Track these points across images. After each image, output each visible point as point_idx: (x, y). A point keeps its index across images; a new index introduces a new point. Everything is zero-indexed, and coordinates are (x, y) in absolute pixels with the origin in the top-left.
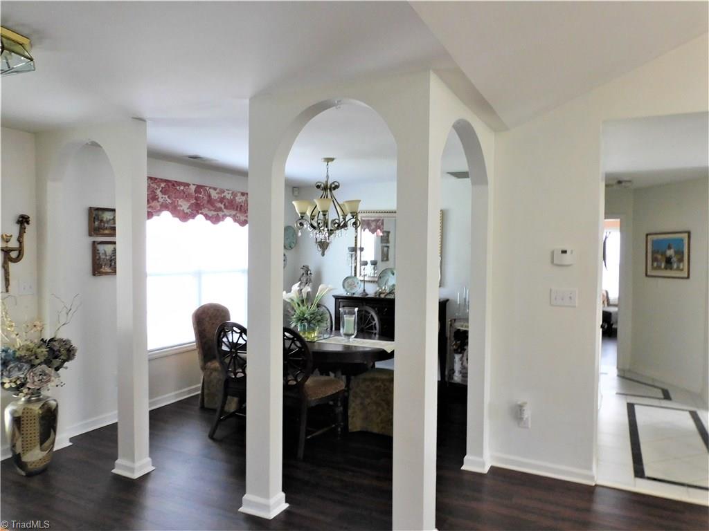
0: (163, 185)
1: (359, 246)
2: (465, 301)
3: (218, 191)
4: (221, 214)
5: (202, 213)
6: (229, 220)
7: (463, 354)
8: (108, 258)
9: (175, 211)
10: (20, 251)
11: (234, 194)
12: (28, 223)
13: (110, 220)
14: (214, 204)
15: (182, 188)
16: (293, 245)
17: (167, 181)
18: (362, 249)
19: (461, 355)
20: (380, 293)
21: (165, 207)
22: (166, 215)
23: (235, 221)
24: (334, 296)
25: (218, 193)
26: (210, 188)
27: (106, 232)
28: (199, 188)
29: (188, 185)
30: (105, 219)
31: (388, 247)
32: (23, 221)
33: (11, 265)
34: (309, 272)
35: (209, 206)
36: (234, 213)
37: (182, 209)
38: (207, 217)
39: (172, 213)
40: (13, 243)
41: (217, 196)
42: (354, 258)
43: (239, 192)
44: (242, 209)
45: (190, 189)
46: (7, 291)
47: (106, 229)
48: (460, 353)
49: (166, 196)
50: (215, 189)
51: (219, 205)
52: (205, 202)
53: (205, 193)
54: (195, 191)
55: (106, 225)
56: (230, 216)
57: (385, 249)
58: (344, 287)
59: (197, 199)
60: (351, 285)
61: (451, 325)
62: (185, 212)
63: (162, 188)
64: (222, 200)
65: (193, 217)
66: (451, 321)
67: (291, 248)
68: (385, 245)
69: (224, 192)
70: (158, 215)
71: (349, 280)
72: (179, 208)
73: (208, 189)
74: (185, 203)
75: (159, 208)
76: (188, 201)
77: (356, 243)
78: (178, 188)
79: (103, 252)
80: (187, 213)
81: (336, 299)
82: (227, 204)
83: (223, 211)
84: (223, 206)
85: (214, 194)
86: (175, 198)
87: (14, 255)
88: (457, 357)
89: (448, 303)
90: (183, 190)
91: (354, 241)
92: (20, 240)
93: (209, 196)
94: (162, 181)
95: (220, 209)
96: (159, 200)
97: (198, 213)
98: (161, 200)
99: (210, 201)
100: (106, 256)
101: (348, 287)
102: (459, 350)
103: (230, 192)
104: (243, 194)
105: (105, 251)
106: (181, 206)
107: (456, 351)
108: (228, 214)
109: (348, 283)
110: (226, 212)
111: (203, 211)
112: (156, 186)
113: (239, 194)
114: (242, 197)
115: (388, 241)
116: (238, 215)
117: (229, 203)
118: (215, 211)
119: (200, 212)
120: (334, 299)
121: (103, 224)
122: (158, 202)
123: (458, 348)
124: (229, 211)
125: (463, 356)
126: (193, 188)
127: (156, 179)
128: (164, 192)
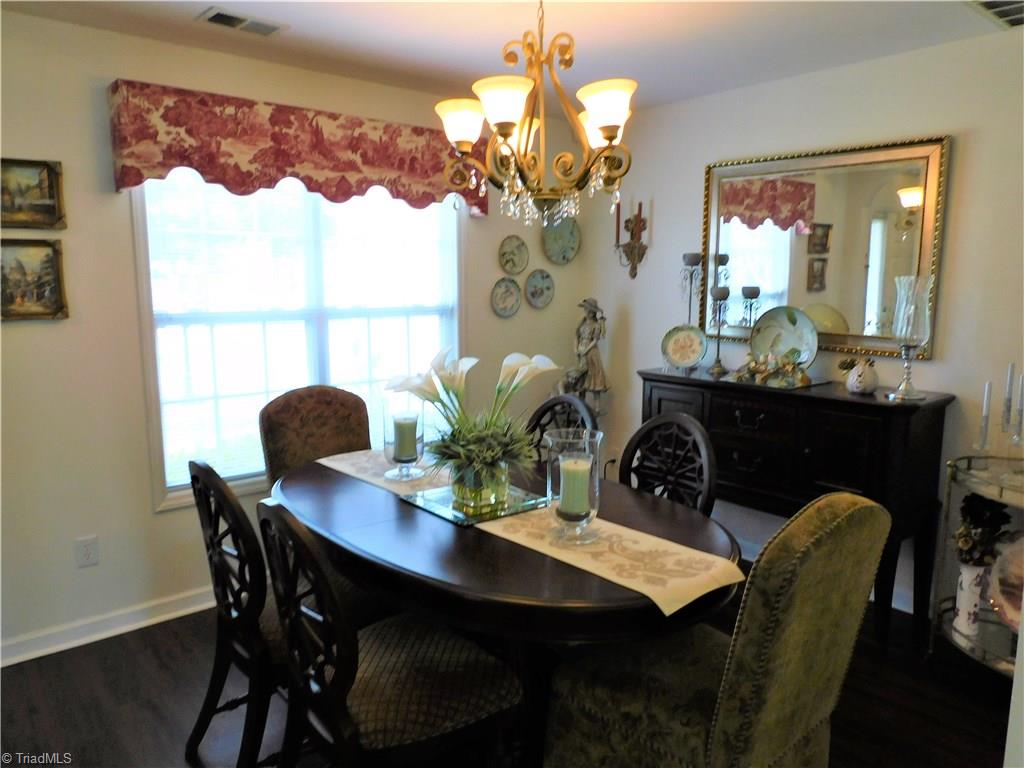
0: (169, 101)
1: (712, 251)
2: (1009, 408)
3: (341, 121)
4: (353, 178)
5: (295, 175)
6: (378, 194)
7: (988, 566)
8: (29, 279)
9: (213, 169)
11: (392, 131)
13: (29, 188)
14: (331, 152)
15: (230, 110)
16: (571, 254)
17: (180, 92)
18: (722, 260)
19: (980, 570)
20: (753, 373)
21: (177, 156)
22: (184, 177)
23: (396, 194)
24: (640, 373)
25: (342, 127)
26: (318, 113)
27: (22, 217)
28: (281, 114)
29: (251, 104)
31: (824, 261)
34: (599, 315)
35: (317, 157)
36: (392, 175)
37: (232, 161)
38: (312, 185)
39: (203, 173)
41: (340, 134)
42: (697, 283)
43: (406, 126)
44: (417, 166)
45: (257, 115)
47: (20, 209)
48: (979, 563)
49: (182, 131)
50: (333, 117)
51: (348, 156)
52: (305, 147)
53: (302, 126)
54: (270, 120)
56: (380, 182)
57: (817, 265)
58: (664, 352)
59: (275, 137)
60: (683, 347)
61: (954, 478)
62: (244, 169)
63: (168, 109)
64: (354, 144)
65: (271, 183)
66: (955, 467)
67: (566, 260)
68: (816, 256)
69: (361, 124)
70: (162, 177)
71: (681, 335)
72: (222, 160)
73: (311, 115)
74: (244, 148)
75: (160, 158)
76: (252, 143)
77: (706, 244)
78: (218, 110)
79: (15, 264)
80: (249, 174)
81: (645, 379)
82: (370, 154)
83: (360, 171)
84: (357, 158)
85: (331, 130)
86: (211, 135)
88: (968, 575)
89: (949, 411)
90: (234, 118)
91: (702, 240)
93: (317, 132)
94: (166, 90)
95: (352, 166)
96: (159, 139)
97: (284, 174)
98: (162, 137)
99: (319, 144)
100: (25, 274)
101: (675, 352)
102: (977, 555)
103: (381, 126)
104: (418, 131)
105: (20, 263)
106: (231, 156)
107: (967, 558)
108: (375, 177)
109: (677, 341)
110: (368, 172)
111: (298, 168)
112: (146, 105)
113: (406, 132)
114: (415, 138)
115: (824, 248)
116: (404, 180)
117: (375, 150)
118: (335, 168)
119: (289, 170)
120: (641, 381)
122: (156, 142)
123: (973, 548)
124: (377, 170)
125: (988, 572)
126: (264, 113)
127: (148, 86)
128: (171, 118)
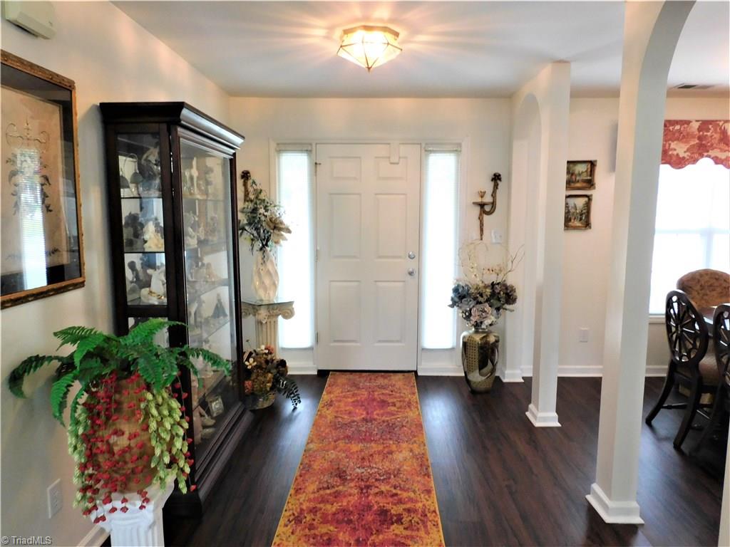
5: (709, 156)
8: (578, 211)
9: (666, 157)
10: (493, 204)
12: (500, 180)
13: (582, 172)
15: (678, 127)
26: (726, 121)
27: (578, 185)
28: (705, 125)
29: (688, 122)
30: (576, 172)
32: (496, 178)
33: (485, 217)
35: (722, 145)
37: (675, 153)
38: (717, 161)
40: (488, 199)
45: (691, 127)
46: (481, 239)
47: (578, 182)
52: (716, 141)
53: (715, 130)
54: (698, 129)
55: (578, 178)
59: (700, 138)
62: (681, 156)
65: (695, 162)
72: (670, 153)
73: (721, 124)
74: (682, 145)
76: (687, 142)
78: (671, 128)
79: (573, 205)
80: (684, 158)
87: (487, 208)
90: (679, 131)
92: (494, 195)
93: (724, 132)
97: (702, 156)
99: (724, 139)
100: (576, 209)
105: (575, 205)
106: (675, 150)
111: (711, 153)
119: (705, 154)
121: (574, 177)
126: (695, 125)
